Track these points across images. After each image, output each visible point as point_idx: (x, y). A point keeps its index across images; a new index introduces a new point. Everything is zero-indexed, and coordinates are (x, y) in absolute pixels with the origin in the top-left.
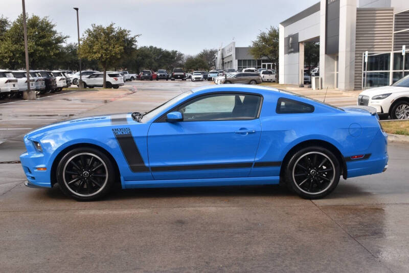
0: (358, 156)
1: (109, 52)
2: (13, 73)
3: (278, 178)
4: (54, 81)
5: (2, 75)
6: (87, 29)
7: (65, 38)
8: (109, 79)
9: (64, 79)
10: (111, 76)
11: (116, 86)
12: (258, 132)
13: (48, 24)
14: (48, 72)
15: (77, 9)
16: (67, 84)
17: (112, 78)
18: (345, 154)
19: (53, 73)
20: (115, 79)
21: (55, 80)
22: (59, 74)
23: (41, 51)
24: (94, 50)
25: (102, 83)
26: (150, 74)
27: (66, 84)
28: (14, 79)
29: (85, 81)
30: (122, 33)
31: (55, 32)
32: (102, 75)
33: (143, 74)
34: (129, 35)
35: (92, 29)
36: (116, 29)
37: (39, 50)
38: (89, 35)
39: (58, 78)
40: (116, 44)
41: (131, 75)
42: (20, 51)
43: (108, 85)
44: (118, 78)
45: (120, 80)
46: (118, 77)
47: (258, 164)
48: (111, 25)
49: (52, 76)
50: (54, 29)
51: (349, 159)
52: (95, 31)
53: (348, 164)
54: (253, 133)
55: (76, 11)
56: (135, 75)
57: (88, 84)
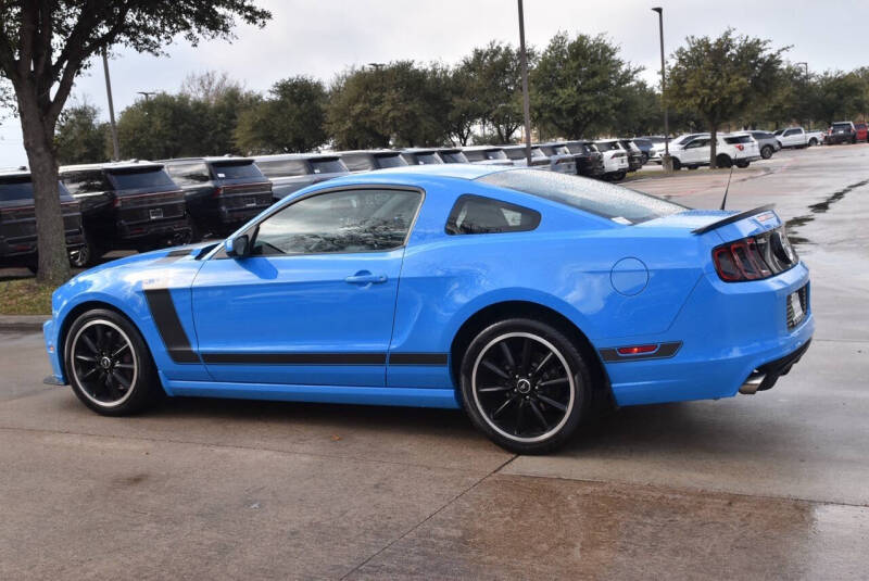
0: (643, 348)
1: (716, 91)
2: (506, 151)
3: (450, 393)
4: (599, 160)
5: (481, 157)
6: (677, 49)
7: (635, 72)
8: (723, 148)
9: (622, 155)
10: (731, 141)
11: (743, 163)
12: (391, 280)
13: (605, 49)
14: (585, 144)
15: (659, 10)
16: (630, 165)
17: (732, 146)
18: (599, 341)
19: (597, 145)
20: (739, 147)
21: (600, 157)
22: (612, 145)
23: (589, 103)
24: (688, 91)
25: (707, 158)
26: (849, 130)
27: (626, 165)
28: (509, 161)
29: (678, 156)
30: (751, 50)
31: (620, 63)
32: (708, 140)
33: (833, 132)
34: (765, 50)
35: (687, 48)
36: (737, 42)
37: (585, 102)
38: (681, 60)
39: (608, 154)
40: (734, 74)
41: (811, 135)
42: (549, 106)
43: (722, 162)
44: (745, 145)
45: (752, 148)
46: (748, 141)
47: (399, 358)
48: (727, 34)
49: (593, 150)
50: (617, 56)
51: (614, 355)
52: (693, 50)
53: (612, 368)
54: (381, 282)
55: (658, 14)
56: (819, 135)
57: (683, 161)
